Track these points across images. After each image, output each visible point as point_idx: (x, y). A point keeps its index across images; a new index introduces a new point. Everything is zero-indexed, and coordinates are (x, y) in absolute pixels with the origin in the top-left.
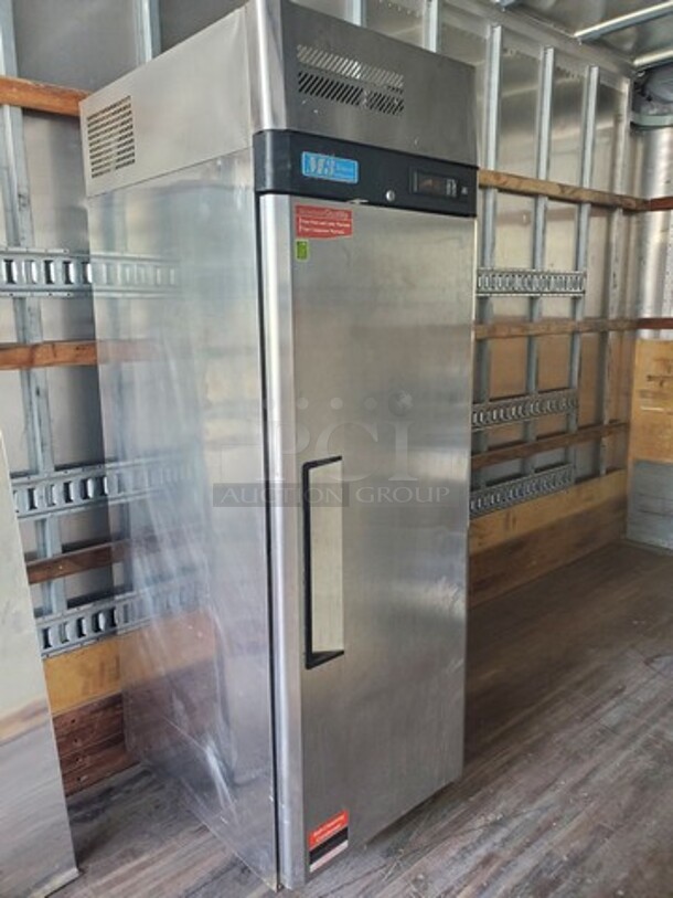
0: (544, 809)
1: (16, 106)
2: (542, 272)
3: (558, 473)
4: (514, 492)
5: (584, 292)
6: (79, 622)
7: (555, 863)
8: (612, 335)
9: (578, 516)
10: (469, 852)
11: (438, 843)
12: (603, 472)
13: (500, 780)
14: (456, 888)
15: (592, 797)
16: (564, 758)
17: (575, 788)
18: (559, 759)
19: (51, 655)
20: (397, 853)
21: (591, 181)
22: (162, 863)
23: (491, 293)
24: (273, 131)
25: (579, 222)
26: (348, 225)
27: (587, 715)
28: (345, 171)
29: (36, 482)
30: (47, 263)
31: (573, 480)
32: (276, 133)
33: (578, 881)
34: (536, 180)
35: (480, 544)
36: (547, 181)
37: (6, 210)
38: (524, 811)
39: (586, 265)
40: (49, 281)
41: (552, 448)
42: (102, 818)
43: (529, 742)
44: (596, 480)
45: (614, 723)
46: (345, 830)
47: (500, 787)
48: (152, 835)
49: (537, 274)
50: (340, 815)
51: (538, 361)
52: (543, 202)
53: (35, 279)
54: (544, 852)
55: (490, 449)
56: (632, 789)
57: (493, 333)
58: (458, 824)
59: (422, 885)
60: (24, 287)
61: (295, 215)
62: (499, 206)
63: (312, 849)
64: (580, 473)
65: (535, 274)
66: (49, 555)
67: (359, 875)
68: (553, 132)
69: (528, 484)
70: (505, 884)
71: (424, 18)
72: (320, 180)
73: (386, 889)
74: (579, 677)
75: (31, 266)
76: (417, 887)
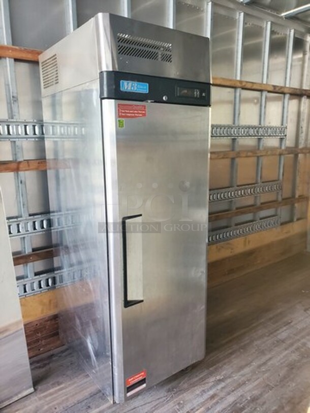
0: (243, 376)
1: (12, 58)
2: (264, 127)
3: (272, 220)
4: (249, 229)
5: (286, 136)
6: (40, 282)
7: (244, 400)
8: (300, 156)
9: (282, 241)
10: (205, 392)
11: (191, 388)
12: (295, 220)
13: (226, 361)
14: (197, 408)
15: (267, 371)
16: (257, 352)
17: (259, 367)
18: (254, 353)
19: (27, 296)
20: (173, 390)
21: (290, 83)
22: (70, 388)
23: (238, 136)
24: (107, 71)
25: (284, 103)
26: (144, 112)
27: (272, 333)
28: (142, 88)
29: (20, 221)
30: (25, 126)
31: (279, 224)
32: (108, 72)
33: (253, 409)
34: (262, 84)
35: (231, 252)
36: (267, 84)
37: (7, 103)
38: (234, 376)
39: (287, 123)
40: (26, 134)
41: (268, 208)
42: (47, 367)
43: (242, 344)
44: (291, 224)
45: (284, 338)
46: (145, 379)
47: (225, 364)
48: (67, 376)
49: (261, 128)
50: (142, 372)
51: (261, 168)
52: (265, 94)
53: (20, 133)
54: (239, 395)
55: (237, 209)
56: (286, 368)
57: (238, 155)
58: (203, 379)
59: (181, 406)
60: (15, 137)
61: (117, 108)
62: (242, 96)
63: (128, 386)
64: (283, 220)
65: (260, 127)
66: (27, 253)
67: (154, 399)
68: (271, 61)
69: (256, 225)
70: (219, 408)
71: (205, 11)
72: (130, 93)
73: (165, 406)
74: (271, 316)
75: (18, 128)
76: (179, 406)
